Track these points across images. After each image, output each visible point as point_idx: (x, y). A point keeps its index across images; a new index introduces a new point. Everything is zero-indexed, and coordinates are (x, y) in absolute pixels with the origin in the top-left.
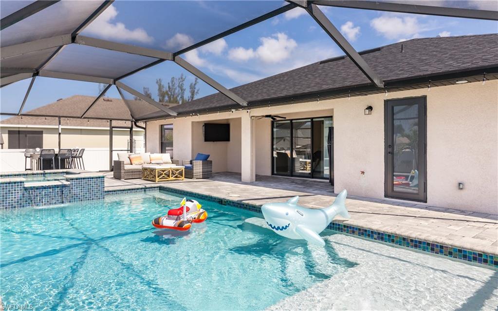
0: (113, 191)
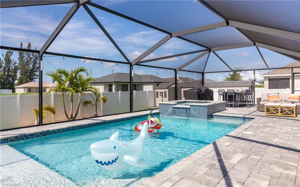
0: (221, 116)
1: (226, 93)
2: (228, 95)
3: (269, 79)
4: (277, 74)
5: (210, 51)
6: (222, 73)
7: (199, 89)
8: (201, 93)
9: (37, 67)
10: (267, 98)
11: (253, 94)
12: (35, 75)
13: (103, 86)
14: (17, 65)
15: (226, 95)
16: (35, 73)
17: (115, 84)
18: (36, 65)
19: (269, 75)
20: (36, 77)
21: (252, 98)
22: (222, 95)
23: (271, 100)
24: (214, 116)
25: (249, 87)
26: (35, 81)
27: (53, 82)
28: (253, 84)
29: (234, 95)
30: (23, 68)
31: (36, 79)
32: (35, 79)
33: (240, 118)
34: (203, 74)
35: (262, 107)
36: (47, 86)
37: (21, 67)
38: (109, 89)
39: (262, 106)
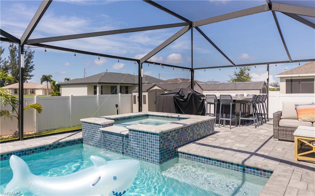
1: (219, 100)
2: (221, 104)
3: (286, 80)
4: (297, 74)
5: (191, 26)
6: (219, 68)
7: (178, 93)
8: (181, 100)
9: (30, 66)
10: (294, 114)
11: (266, 102)
12: (27, 76)
13: (87, 88)
14: (8, 64)
15: (218, 105)
16: (28, 73)
17: (100, 85)
18: (29, 65)
19: (287, 74)
20: (29, 77)
21: (264, 109)
22: (212, 104)
23: (303, 118)
24: (180, 154)
25: (260, 90)
26: (27, 82)
27: (42, 83)
28: (265, 87)
29: (231, 104)
30: (14, 67)
31: (29, 80)
32: (27, 80)
33: (235, 164)
34: (192, 70)
35: (285, 133)
36: (35, 88)
37: (13, 66)
38: (94, 91)
39: (283, 130)
